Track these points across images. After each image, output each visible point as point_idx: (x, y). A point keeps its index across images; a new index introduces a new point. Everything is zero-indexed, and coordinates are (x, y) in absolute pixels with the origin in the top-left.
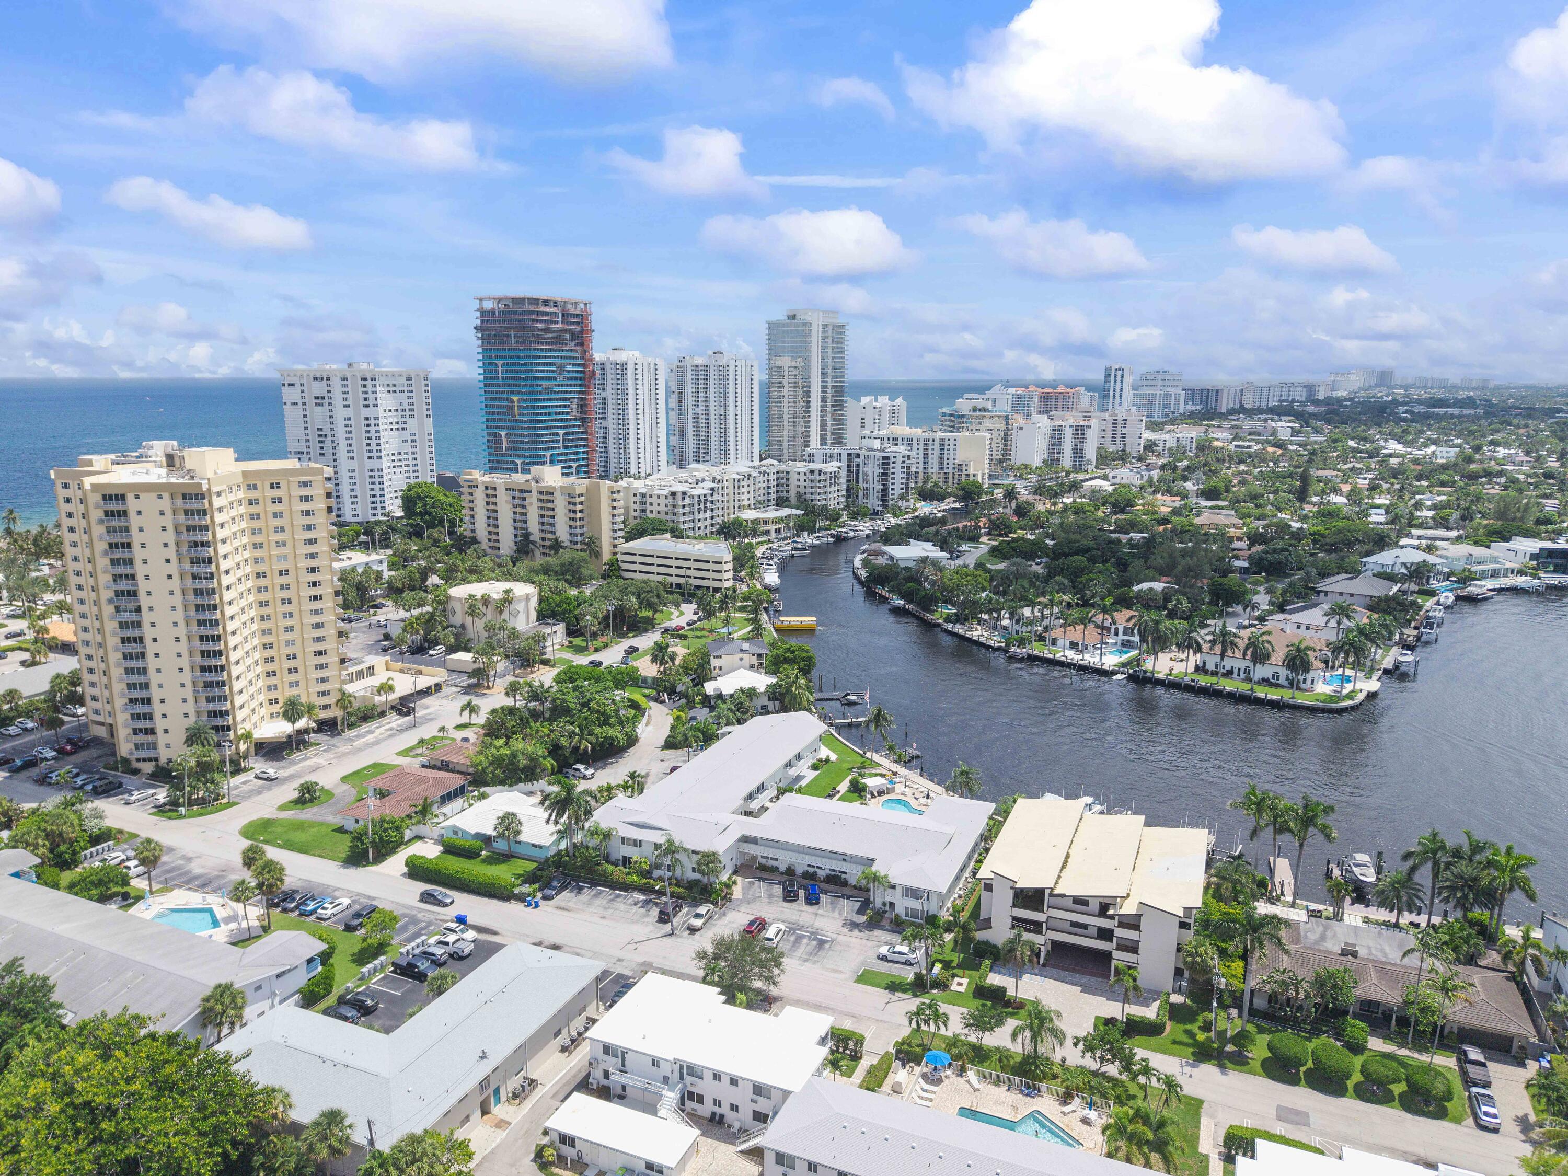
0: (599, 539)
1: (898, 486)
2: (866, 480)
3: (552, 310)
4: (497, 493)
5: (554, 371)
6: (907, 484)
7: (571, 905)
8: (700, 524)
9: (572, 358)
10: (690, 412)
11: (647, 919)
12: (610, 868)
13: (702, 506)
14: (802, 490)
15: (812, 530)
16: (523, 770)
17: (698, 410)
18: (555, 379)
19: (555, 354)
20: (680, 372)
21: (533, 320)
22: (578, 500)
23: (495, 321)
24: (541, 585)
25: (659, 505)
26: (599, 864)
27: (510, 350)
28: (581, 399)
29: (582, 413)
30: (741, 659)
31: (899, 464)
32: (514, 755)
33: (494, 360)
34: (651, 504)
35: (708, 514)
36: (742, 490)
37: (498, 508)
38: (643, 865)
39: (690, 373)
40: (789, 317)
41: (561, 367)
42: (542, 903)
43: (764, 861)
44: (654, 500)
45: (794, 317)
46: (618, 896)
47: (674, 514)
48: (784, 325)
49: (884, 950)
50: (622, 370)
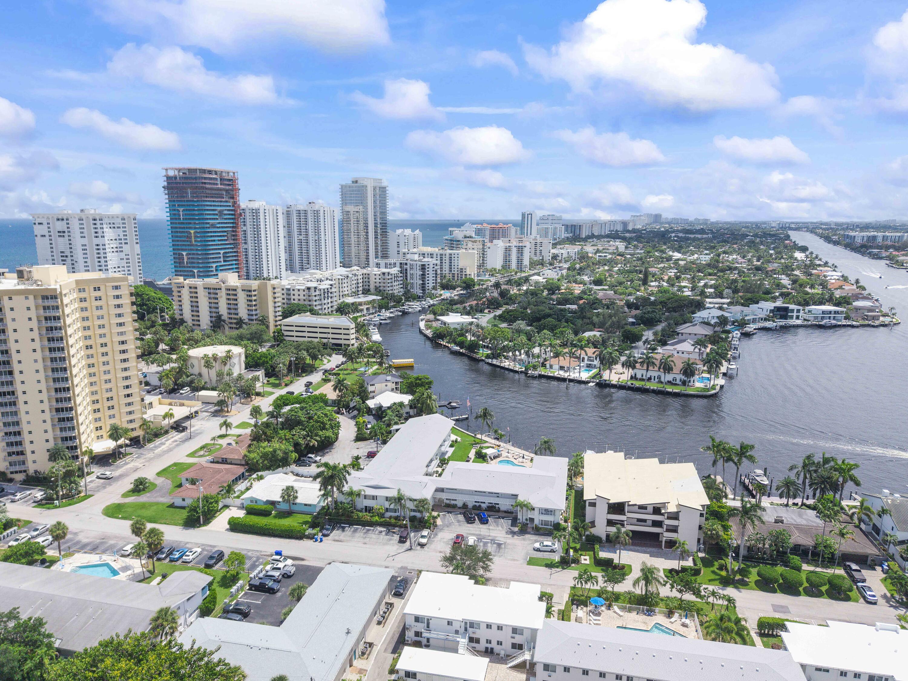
0: (268, 317)
1: (431, 282)
2: (412, 278)
3: (214, 176)
4: (198, 290)
5: (217, 214)
6: (436, 280)
7: (341, 538)
8: (325, 306)
9: (227, 206)
10: (296, 238)
11: (392, 542)
12: (360, 514)
13: (326, 295)
14: (378, 285)
15: (387, 308)
16: (280, 461)
17: (301, 237)
18: (217, 219)
19: (217, 204)
20: (288, 214)
21: (202, 183)
22: (253, 293)
23: (176, 183)
24: (246, 347)
25: (299, 295)
26: (352, 512)
27: (187, 201)
28: (233, 231)
29: (234, 240)
30: (386, 386)
31: (431, 269)
32: (275, 451)
33: (177, 208)
34: (294, 295)
35: (329, 300)
36: (344, 285)
37: (199, 300)
38: (381, 511)
39: (295, 215)
40: (353, 182)
41: (221, 212)
42: (324, 539)
43: (448, 502)
44: (296, 292)
45: (356, 182)
46: (368, 530)
47: (310, 301)
48: (350, 187)
49: (537, 545)
50: (256, 213)
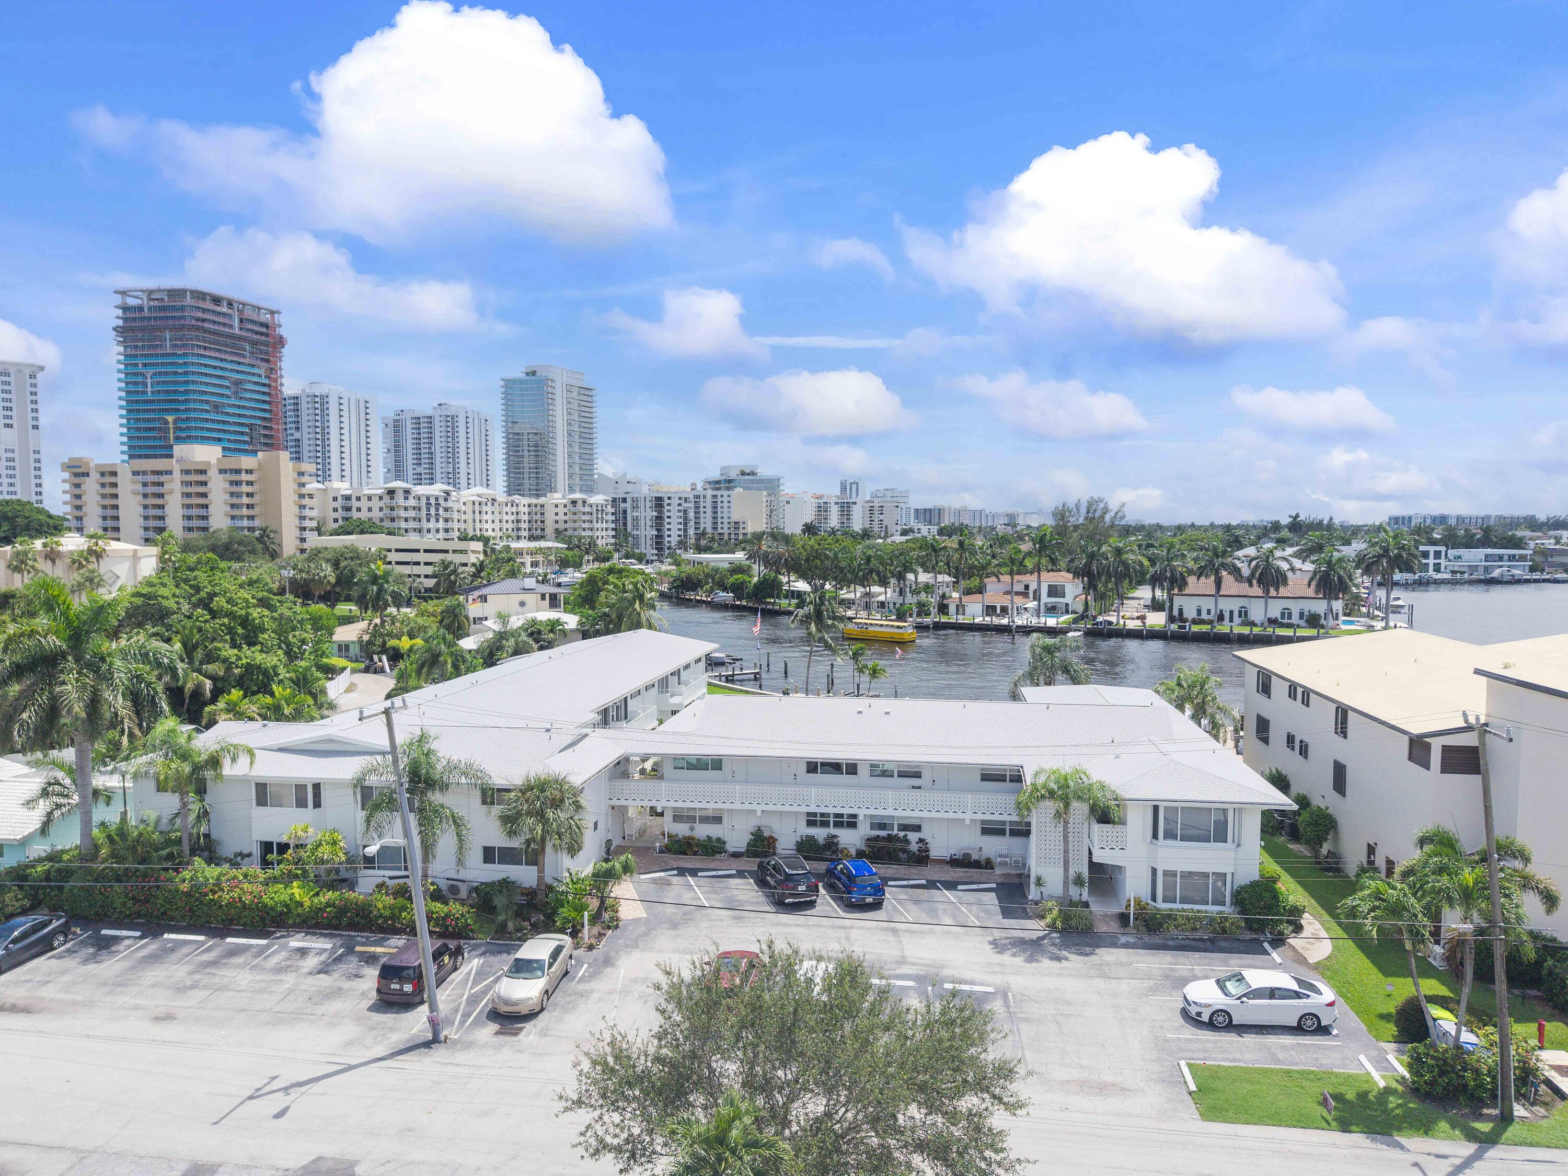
0: (278, 533)
1: (675, 533)
3: (225, 309)
4: (119, 480)
5: (227, 387)
6: (686, 531)
7: (47, 992)
9: (254, 374)
11: (334, 1006)
12: (215, 873)
13: (433, 511)
14: (561, 526)
15: (578, 567)
17: (419, 470)
18: (228, 397)
19: (229, 366)
20: (397, 427)
21: (198, 319)
22: (244, 477)
23: (143, 319)
27: (163, 355)
28: (266, 428)
29: (266, 444)
30: (522, 604)
31: (674, 508)
33: (140, 369)
34: (359, 510)
35: (441, 525)
36: (485, 517)
37: (120, 502)
38: (326, 856)
39: (409, 426)
40: (527, 374)
41: (237, 383)
43: (682, 830)
44: (364, 504)
45: (534, 373)
46: (235, 952)
48: (521, 382)
49: (1201, 998)
50: (322, 404)
